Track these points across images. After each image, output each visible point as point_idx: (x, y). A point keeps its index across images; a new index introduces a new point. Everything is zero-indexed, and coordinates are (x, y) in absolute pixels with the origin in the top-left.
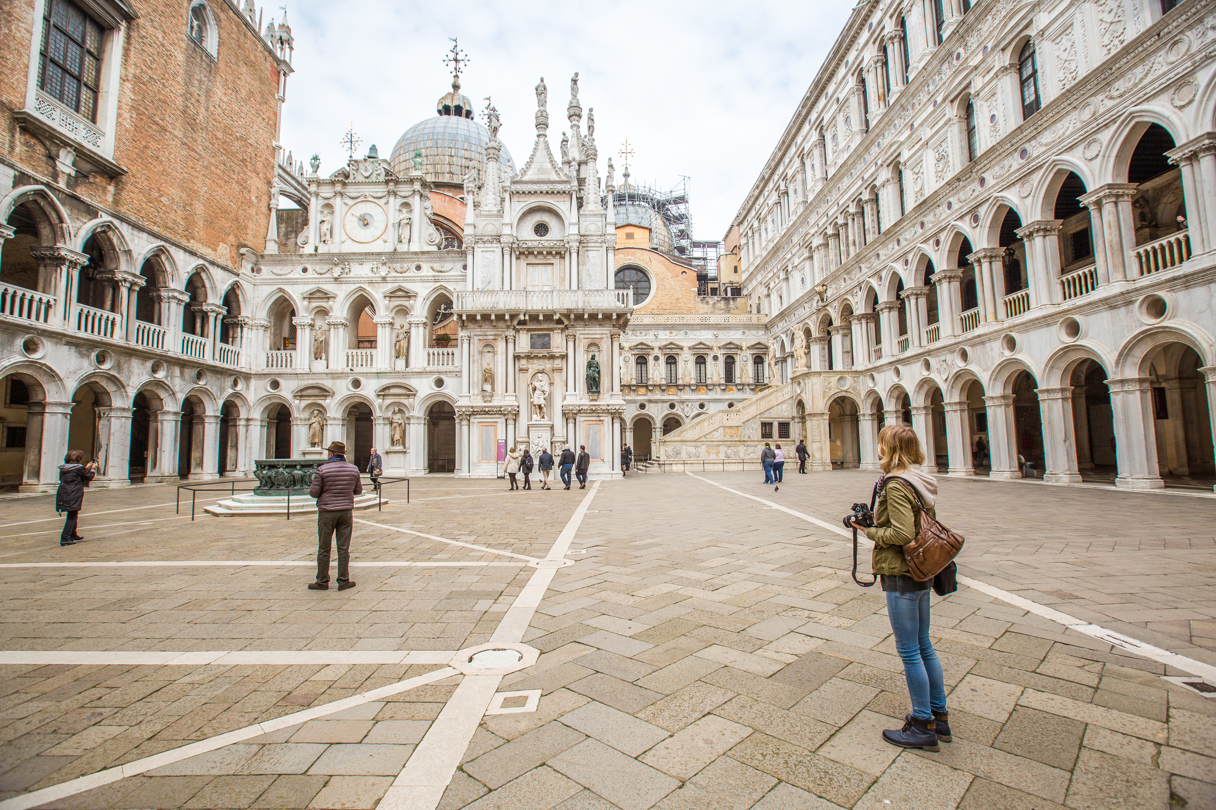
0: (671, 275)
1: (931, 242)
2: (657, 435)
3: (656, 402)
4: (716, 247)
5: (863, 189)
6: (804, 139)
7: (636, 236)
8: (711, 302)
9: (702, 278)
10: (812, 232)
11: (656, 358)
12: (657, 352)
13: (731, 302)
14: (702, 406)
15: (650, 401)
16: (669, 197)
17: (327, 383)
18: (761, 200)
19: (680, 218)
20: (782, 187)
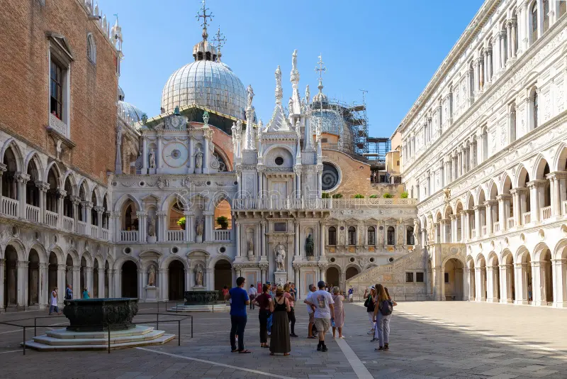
0: (352, 169)
1: (498, 177)
2: (343, 278)
3: (342, 257)
4: (385, 142)
5: (470, 135)
6: (442, 90)
7: (328, 140)
8: (380, 188)
9: (375, 169)
10: (444, 152)
11: (342, 228)
12: (342, 224)
13: (394, 188)
14: (372, 260)
15: (338, 256)
16: (352, 106)
17: (158, 249)
18: (416, 120)
19: (359, 122)
20: (429, 116)
